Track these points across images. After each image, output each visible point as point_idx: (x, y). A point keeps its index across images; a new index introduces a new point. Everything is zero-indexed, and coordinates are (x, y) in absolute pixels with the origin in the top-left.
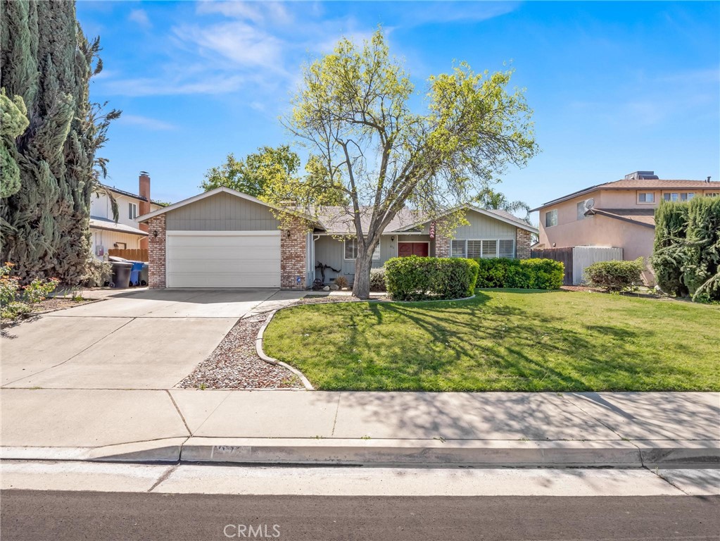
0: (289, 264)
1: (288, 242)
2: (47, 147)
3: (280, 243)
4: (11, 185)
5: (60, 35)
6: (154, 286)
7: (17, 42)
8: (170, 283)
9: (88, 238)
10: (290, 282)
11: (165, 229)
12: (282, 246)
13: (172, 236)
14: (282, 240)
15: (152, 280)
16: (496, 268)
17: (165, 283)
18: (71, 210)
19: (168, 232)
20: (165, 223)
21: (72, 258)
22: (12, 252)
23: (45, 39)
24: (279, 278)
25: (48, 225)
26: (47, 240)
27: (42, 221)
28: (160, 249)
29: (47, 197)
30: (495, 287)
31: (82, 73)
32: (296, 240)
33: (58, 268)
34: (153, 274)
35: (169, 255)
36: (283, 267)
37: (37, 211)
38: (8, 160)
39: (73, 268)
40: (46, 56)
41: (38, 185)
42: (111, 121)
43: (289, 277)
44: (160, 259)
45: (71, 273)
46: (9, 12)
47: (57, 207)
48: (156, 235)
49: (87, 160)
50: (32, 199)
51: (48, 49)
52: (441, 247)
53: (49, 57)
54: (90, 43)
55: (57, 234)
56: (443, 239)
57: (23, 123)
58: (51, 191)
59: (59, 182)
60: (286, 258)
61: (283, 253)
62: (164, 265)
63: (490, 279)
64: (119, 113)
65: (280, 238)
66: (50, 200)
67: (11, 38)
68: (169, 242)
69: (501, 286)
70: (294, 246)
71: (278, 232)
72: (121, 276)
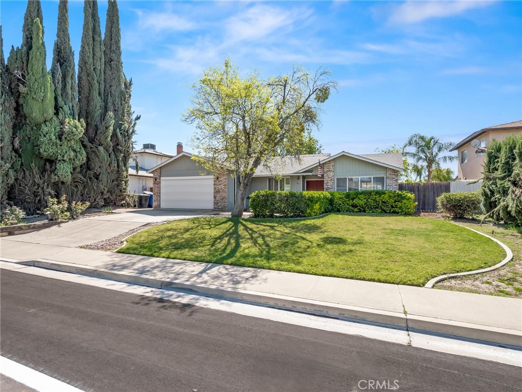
0: (218, 195)
1: (218, 183)
2: (102, 139)
3: (213, 183)
4: (81, 159)
5: (114, 83)
6: (155, 207)
7: (92, 92)
8: (163, 206)
9: (126, 182)
10: (218, 206)
11: (160, 176)
12: (214, 184)
13: (165, 180)
14: (214, 181)
15: (154, 204)
16: (359, 198)
17: (160, 206)
18: (116, 169)
19: (162, 178)
20: (160, 173)
21: (117, 192)
22: (86, 190)
23: (108, 85)
24: (213, 204)
25: (104, 177)
26: (104, 184)
27: (101, 175)
28: (158, 188)
29: (103, 163)
30: (360, 212)
31: (123, 99)
32: (221, 181)
33: (111, 197)
34: (155, 201)
35: (163, 190)
36: (215, 197)
37: (99, 170)
38: (80, 148)
39: (119, 197)
40: (108, 94)
41: (99, 158)
42: (137, 121)
43: (218, 203)
44: (158, 193)
45: (117, 200)
46: (89, 79)
47: (109, 168)
48: (156, 180)
49: (124, 143)
50: (96, 165)
51: (109, 90)
52: (328, 183)
53: (109, 94)
54: (128, 81)
55: (109, 181)
56: (329, 177)
57: (82, 131)
58: (105, 160)
59: (110, 156)
60: (217, 192)
61: (215, 188)
62: (160, 196)
63: (354, 206)
64: (140, 116)
65: (213, 180)
66: (105, 165)
67: (90, 90)
68: (163, 184)
69: (365, 211)
70: (220, 184)
71: (212, 177)
72: (143, 202)
